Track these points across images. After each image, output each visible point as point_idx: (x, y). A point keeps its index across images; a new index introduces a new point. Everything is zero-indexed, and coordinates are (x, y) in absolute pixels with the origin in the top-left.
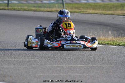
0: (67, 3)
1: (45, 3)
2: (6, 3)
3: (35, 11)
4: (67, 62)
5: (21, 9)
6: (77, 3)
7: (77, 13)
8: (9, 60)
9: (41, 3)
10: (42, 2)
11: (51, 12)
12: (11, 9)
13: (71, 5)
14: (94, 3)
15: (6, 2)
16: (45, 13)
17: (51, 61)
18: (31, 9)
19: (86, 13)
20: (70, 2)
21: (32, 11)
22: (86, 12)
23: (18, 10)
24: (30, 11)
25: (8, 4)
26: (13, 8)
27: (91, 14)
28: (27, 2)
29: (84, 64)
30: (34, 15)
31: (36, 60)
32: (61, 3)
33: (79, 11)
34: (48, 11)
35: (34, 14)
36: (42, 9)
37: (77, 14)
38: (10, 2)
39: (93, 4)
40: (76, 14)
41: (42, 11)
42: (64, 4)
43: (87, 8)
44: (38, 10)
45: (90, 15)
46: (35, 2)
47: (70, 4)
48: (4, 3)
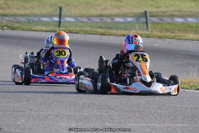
0: (153, 23)
1: (119, 22)
2: (56, 22)
3: (102, 34)
4: (161, 119)
5: (79, 31)
6: (168, 23)
7: (169, 38)
8: (67, 114)
9: (112, 22)
10: (112, 19)
12: (64, 30)
13: (159, 26)
14: (197, 24)
15: (57, 19)
16: (119, 37)
17: (135, 116)
18: (96, 32)
19: (183, 39)
20: (158, 21)
21: (97, 34)
22: (184, 36)
23: (76, 33)
24: (95, 34)
25: (60, 22)
26: (67, 30)
27: (192, 40)
28: (89, 19)
29: (188, 124)
30: (102, 41)
31: (111, 115)
32: (143, 23)
33: (174, 35)
35: (102, 39)
36: (114, 31)
37: (170, 40)
38: (62, 20)
39: (194, 25)
40: (167, 39)
41: (114, 35)
42: (149, 24)
43: (186, 31)
44: (107, 33)
45: (190, 43)
46: (101, 20)
47: (158, 23)
48: (53, 21)
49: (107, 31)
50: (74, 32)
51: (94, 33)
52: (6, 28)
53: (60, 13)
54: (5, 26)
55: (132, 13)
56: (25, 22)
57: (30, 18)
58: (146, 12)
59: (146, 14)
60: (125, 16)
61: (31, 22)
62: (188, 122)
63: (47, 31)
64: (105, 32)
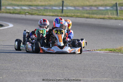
1: (100, 10)
3: (87, 18)
4: (94, 75)
5: (73, 15)
8: (36, 71)
9: (96, 10)
10: (97, 8)
11: (103, 19)
12: (64, 15)
16: (97, 20)
17: (79, 73)
18: (84, 16)
21: (84, 18)
23: (71, 17)
26: (66, 15)
28: (83, 8)
31: (64, 72)
32: (115, 10)
34: (101, 18)
35: (86, 21)
36: (95, 16)
41: (95, 18)
44: (90, 17)
46: (91, 8)
49: (91, 16)
50: (70, 16)
51: (82, 17)
52: (27, 14)
53: (63, 4)
54: (27, 13)
55: (112, 4)
56: (41, 10)
57: (46, 7)
58: (116, 3)
59: (117, 5)
60: (106, 6)
61: (46, 10)
62: (111, 77)
63: (53, 16)
64: (89, 16)
